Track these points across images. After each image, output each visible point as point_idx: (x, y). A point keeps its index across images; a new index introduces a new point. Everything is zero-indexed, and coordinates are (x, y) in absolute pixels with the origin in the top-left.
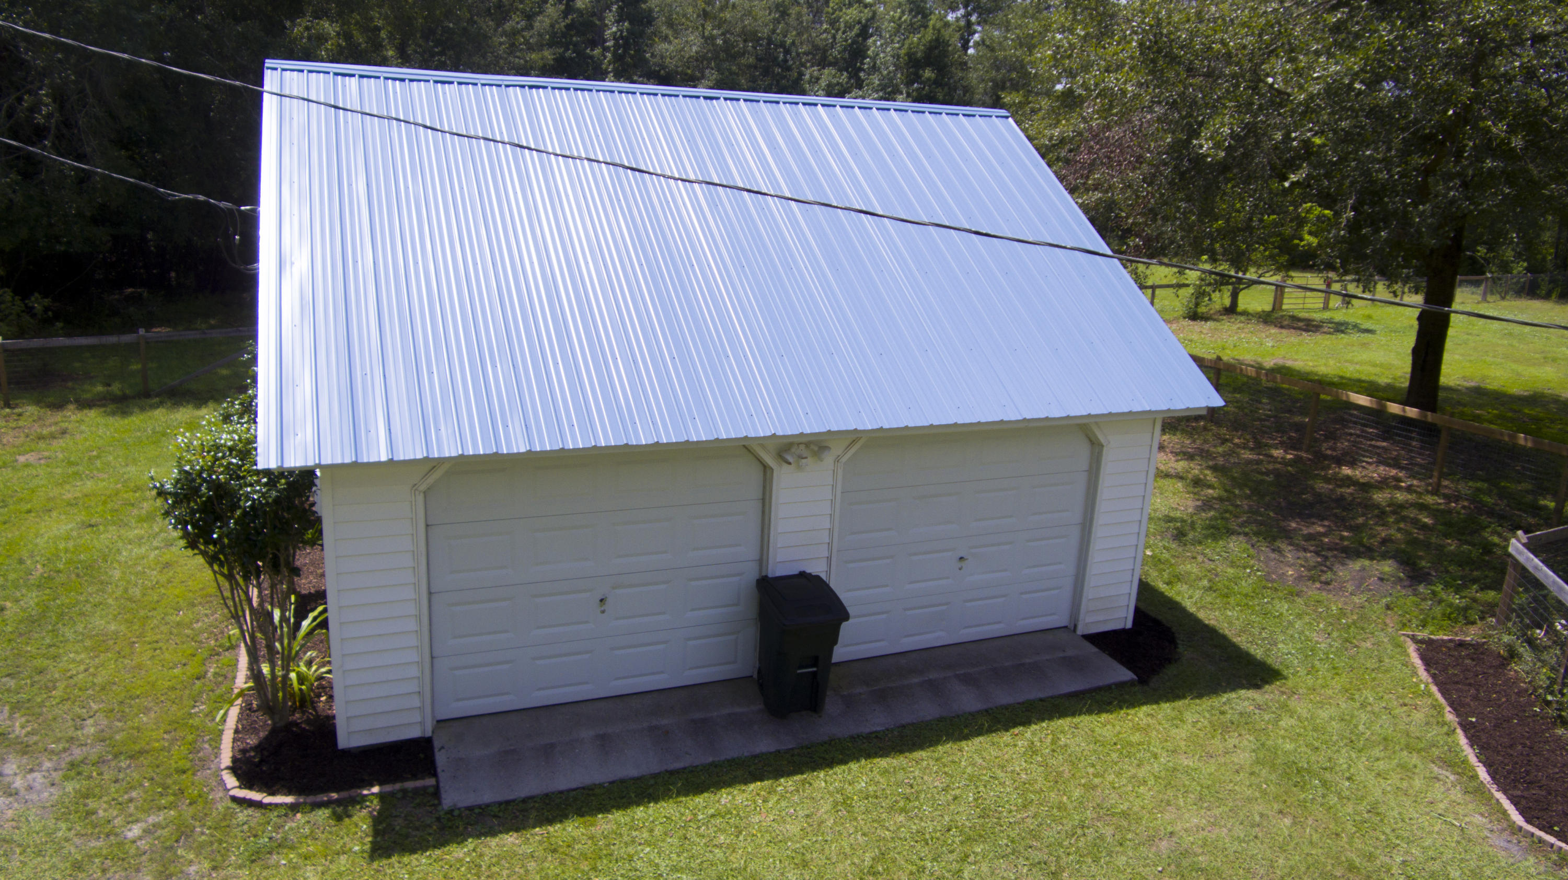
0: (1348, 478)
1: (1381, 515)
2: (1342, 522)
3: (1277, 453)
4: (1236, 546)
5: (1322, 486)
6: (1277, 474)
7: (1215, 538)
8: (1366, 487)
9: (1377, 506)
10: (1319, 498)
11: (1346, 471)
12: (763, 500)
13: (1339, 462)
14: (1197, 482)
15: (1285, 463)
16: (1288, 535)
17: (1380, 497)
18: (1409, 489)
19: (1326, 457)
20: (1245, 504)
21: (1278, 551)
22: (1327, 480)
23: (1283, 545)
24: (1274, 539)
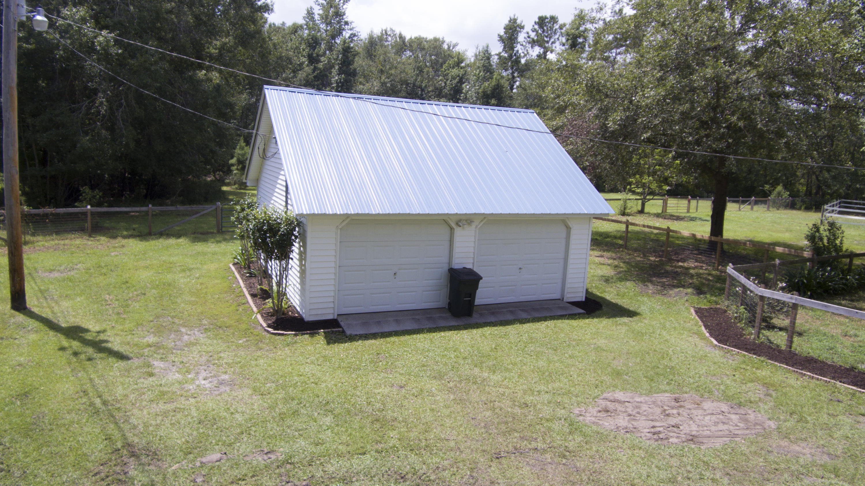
0: (681, 266)
1: (692, 276)
2: (674, 278)
3: (652, 259)
4: (629, 284)
5: (668, 268)
6: (651, 265)
7: (620, 281)
8: (688, 269)
9: (691, 274)
10: (667, 272)
11: (680, 264)
12: (450, 241)
13: (678, 261)
14: (616, 266)
15: (655, 261)
16: (651, 282)
17: (692, 271)
18: (706, 269)
19: (673, 260)
20: (635, 273)
21: (647, 285)
22: (671, 266)
23: (649, 285)
24: (645, 282)
